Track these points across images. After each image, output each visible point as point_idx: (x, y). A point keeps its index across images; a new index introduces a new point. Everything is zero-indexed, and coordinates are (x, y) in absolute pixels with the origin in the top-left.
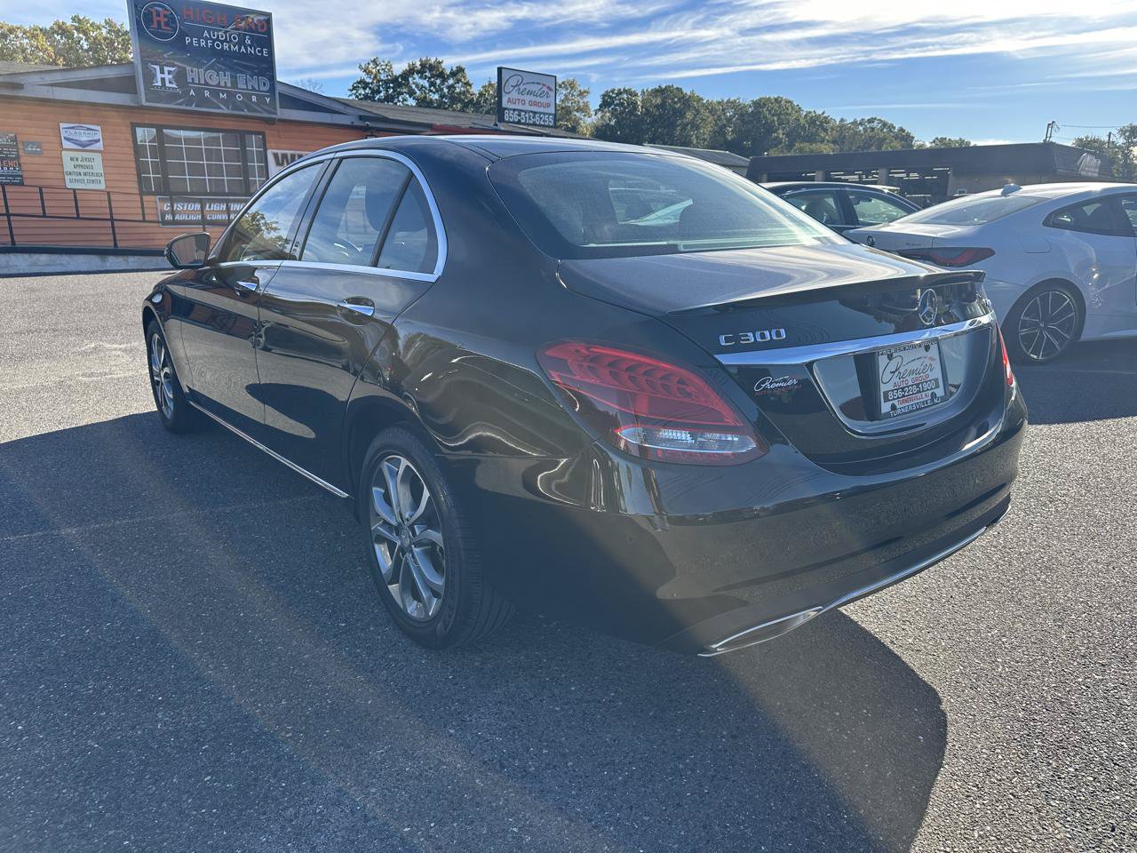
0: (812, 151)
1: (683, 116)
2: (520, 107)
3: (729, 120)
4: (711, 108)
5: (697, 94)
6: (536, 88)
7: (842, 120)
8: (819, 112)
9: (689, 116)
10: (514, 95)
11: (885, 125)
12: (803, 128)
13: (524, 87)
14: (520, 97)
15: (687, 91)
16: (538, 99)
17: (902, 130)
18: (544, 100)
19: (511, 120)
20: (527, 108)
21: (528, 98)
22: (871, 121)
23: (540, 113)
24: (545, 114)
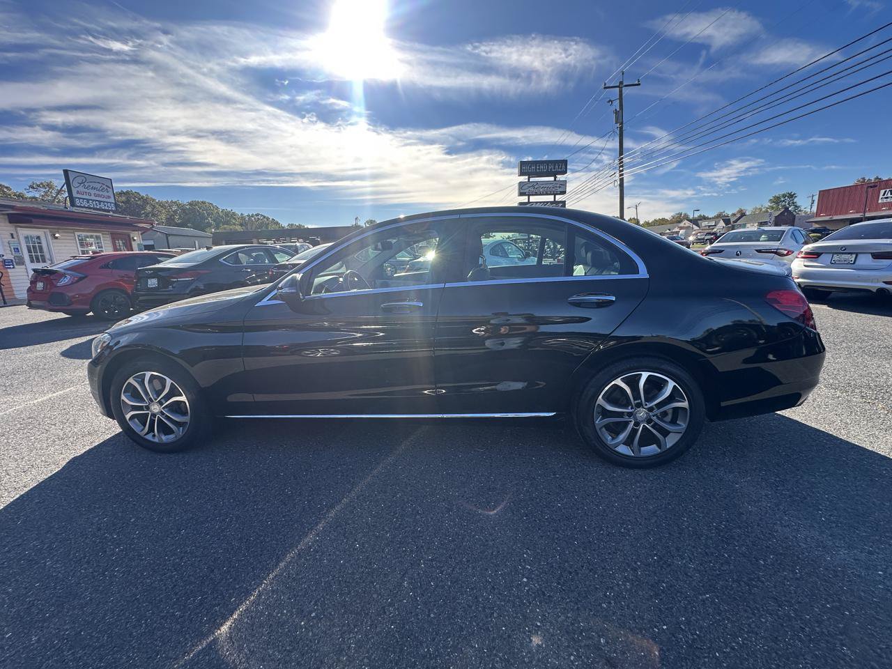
0: (231, 229)
1: (144, 209)
2: (88, 197)
3: (175, 212)
4: (162, 205)
5: (150, 196)
6: (98, 186)
7: (242, 214)
8: (229, 209)
9: (149, 209)
10: (81, 189)
11: (264, 217)
12: (222, 217)
13: (89, 184)
14: (86, 190)
15: (143, 194)
16: (101, 193)
17: (273, 219)
18: (105, 194)
19: (83, 205)
20: (93, 197)
21: (93, 192)
22: (257, 215)
23: (104, 202)
24: (108, 202)
